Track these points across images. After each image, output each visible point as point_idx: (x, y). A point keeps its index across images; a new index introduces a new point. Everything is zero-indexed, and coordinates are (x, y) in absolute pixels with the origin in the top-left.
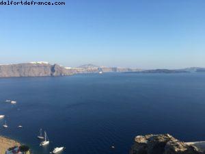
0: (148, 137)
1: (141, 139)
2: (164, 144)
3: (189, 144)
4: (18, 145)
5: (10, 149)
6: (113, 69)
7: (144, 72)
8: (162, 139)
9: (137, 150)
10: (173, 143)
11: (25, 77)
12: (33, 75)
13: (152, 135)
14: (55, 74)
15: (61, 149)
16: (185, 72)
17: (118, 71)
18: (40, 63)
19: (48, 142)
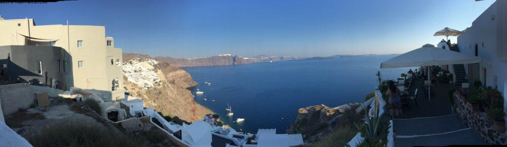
0: (308, 108)
1: (303, 111)
2: (319, 111)
3: (336, 108)
4: (213, 113)
5: (207, 115)
6: (280, 58)
7: (303, 60)
8: (318, 108)
9: (300, 119)
10: (326, 110)
11: (216, 66)
12: (221, 64)
13: (311, 107)
14: (236, 63)
15: (242, 120)
16: (333, 58)
17: (284, 60)
18: (226, 55)
19: (232, 114)
